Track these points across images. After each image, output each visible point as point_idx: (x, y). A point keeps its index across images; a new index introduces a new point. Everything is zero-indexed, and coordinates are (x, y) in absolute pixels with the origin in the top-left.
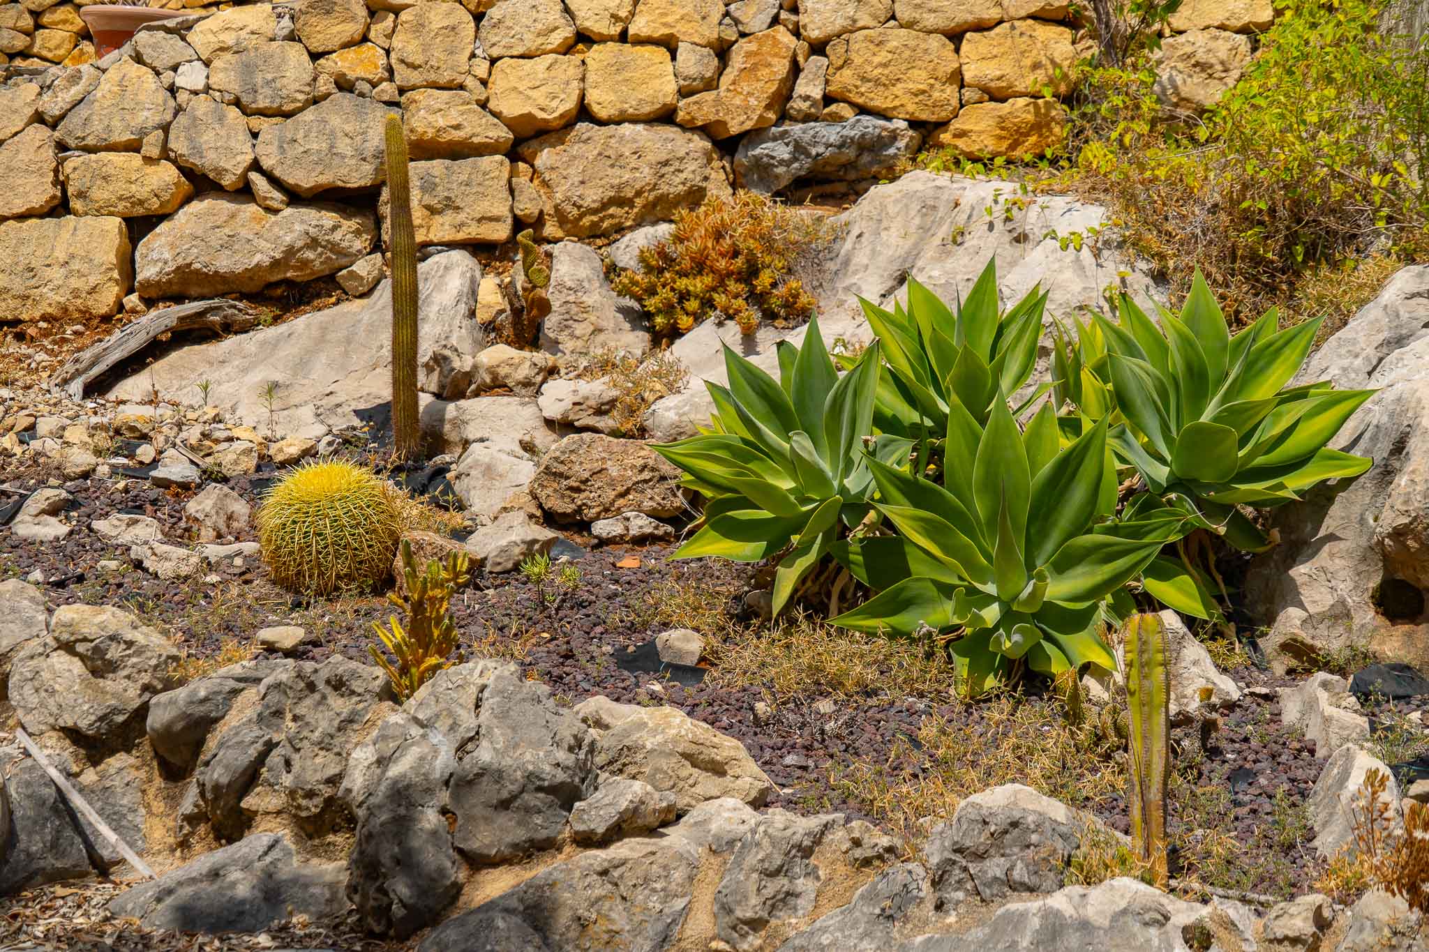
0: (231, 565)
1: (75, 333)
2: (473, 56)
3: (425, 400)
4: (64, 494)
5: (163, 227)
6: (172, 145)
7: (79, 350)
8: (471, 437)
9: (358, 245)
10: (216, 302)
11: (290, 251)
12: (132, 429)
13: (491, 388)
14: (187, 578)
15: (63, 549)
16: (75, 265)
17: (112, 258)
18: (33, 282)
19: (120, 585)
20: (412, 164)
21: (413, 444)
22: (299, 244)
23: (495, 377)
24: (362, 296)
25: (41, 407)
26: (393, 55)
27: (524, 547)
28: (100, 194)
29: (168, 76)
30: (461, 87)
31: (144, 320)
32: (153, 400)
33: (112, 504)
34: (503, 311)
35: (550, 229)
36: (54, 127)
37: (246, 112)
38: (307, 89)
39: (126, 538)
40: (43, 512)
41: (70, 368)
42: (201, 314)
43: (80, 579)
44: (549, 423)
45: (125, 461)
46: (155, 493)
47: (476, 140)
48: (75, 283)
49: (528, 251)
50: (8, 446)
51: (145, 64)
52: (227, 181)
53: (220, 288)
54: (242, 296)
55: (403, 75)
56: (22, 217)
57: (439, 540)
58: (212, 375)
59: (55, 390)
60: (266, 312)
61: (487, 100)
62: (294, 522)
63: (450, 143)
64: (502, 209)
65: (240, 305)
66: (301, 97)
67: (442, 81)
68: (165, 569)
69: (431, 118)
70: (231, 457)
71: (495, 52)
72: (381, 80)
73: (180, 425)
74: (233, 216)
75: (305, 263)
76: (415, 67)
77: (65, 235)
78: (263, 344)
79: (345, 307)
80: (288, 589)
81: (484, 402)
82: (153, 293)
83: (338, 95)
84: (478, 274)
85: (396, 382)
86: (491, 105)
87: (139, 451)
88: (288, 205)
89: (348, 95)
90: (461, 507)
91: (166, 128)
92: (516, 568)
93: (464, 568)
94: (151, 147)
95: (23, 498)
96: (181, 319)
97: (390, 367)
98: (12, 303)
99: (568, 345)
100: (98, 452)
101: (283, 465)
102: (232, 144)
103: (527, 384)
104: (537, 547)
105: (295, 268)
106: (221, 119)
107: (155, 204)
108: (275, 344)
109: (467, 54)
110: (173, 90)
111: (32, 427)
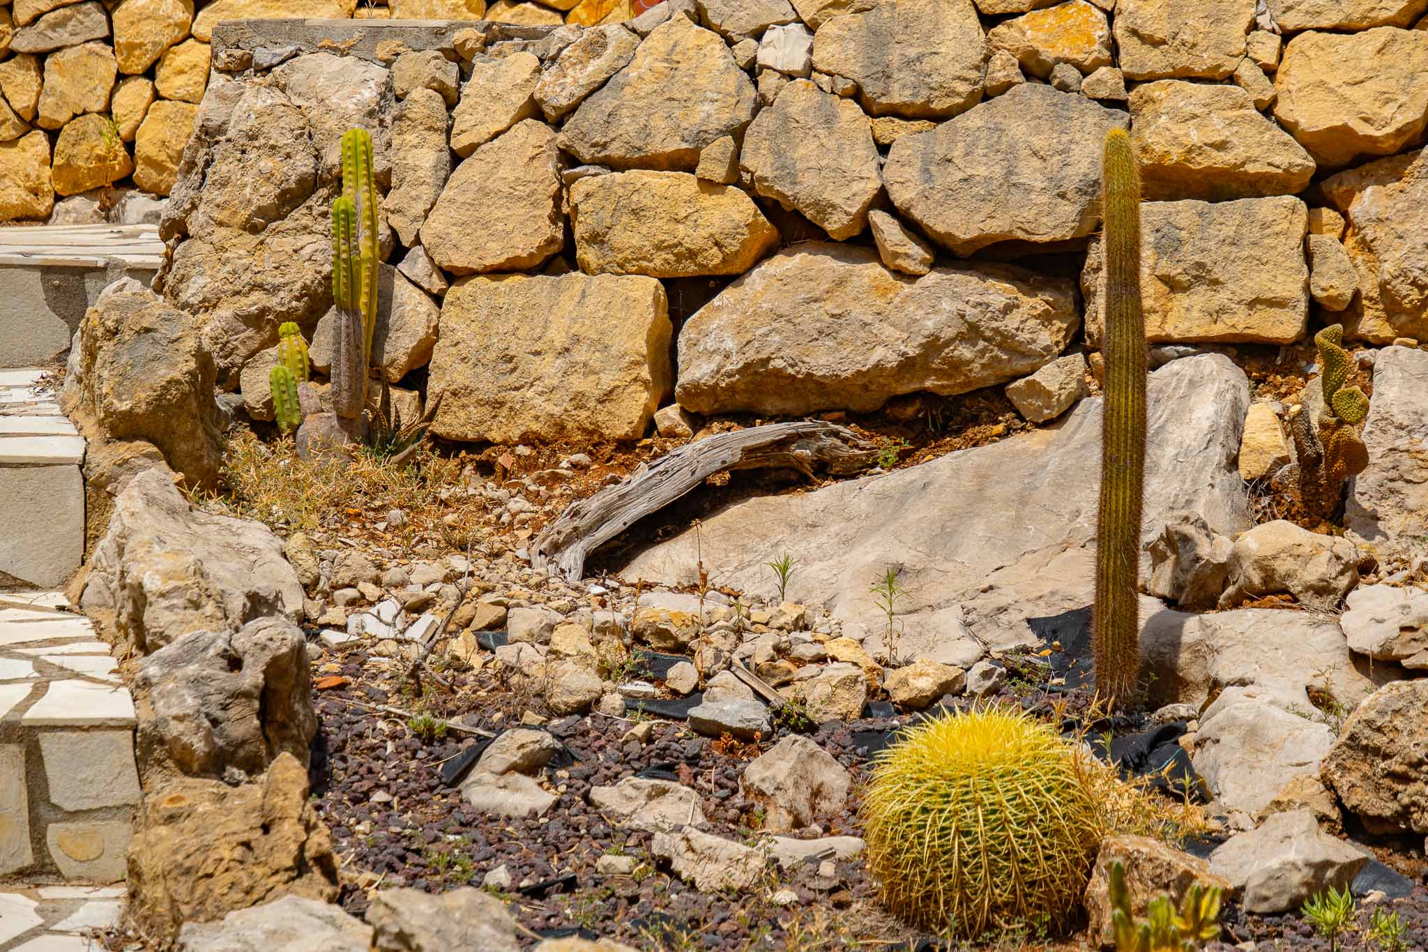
0: (815, 875)
1: (574, 466)
2: (1254, 26)
3: (1149, 608)
4: (548, 740)
5: (726, 297)
6: (747, 160)
7: (580, 495)
8: (1224, 676)
9: (1046, 338)
10: (806, 425)
11: (933, 345)
12: (663, 634)
13: (1262, 594)
14: (742, 891)
15: (542, 831)
16: (581, 354)
17: (640, 345)
18: (512, 380)
19: (633, 900)
20: (1144, 206)
21: (1127, 684)
22: (948, 333)
23: (1268, 574)
24: (1048, 424)
25: (515, 589)
26: (1119, 22)
27: (1307, 873)
28: (627, 238)
29: (746, 47)
30: (1231, 79)
31: (687, 450)
32: (696, 586)
33: (625, 760)
34: (1284, 460)
35: (1372, 323)
36: (558, 125)
37: (871, 111)
38: (974, 75)
39: (646, 818)
40: (513, 768)
41: (564, 525)
42: (782, 444)
43: (570, 885)
44: (1359, 659)
45: (647, 688)
46: (695, 745)
47: (1251, 168)
48: (578, 383)
49: (1332, 362)
50: (461, 653)
51: (709, 27)
52: (835, 224)
53: (816, 401)
54: (850, 417)
55: (1134, 56)
56: (498, 272)
57: (1166, 854)
58: (794, 548)
59: (538, 560)
60: (887, 446)
61: (1275, 100)
62: (925, 810)
63: (1209, 173)
64: (1290, 286)
65: (846, 432)
66: (963, 88)
67: (1199, 68)
68: (708, 876)
69: (1178, 130)
70: (822, 690)
71: (1291, 21)
72: (1098, 63)
73: (739, 631)
74: (841, 283)
75: (957, 366)
76: (1156, 43)
77: (567, 303)
78: (883, 496)
79: (1019, 441)
80: (909, 923)
81: (1248, 617)
82: (705, 406)
83: (1024, 86)
84: (1244, 394)
85: (1102, 578)
86: (1280, 110)
87: (671, 673)
88: (932, 267)
89: (1041, 87)
90: (1204, 798)
91: (738, 133)
92: (1295, 907)
93: (1213, 913)
94: (713, 165)
95: (484, 742)
96: (749, 451)
97: (1092, 550)
98: (476, 413)
99: (1393, 522)
100: (605, 672)
101: (908, 707)
102: (846, 163)
103: (1322, 589)
104: (1330, 873)
105: (939, 373)
106: (829, 121)
107: (713, 258)
108: (902, 498)
109: (1244, 23)
110: (753, 70)
111: (499, 625)
